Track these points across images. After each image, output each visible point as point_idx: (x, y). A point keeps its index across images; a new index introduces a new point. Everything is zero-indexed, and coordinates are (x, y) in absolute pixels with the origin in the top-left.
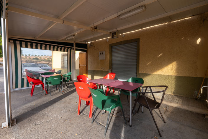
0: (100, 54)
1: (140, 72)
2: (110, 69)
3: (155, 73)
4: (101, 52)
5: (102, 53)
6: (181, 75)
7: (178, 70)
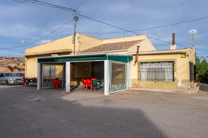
0: (85, 67)
2: (92, 76)
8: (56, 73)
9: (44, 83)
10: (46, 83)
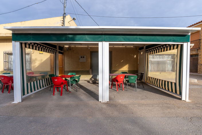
0: (81, 57)
1: (113, 70)
3: (120, 70)
4: (82, 56)
5: (84, 57)
6: (130, 70)
7: (129, 68)
8: (32, 65)
9: (29, 84)
10: (32, 83)
